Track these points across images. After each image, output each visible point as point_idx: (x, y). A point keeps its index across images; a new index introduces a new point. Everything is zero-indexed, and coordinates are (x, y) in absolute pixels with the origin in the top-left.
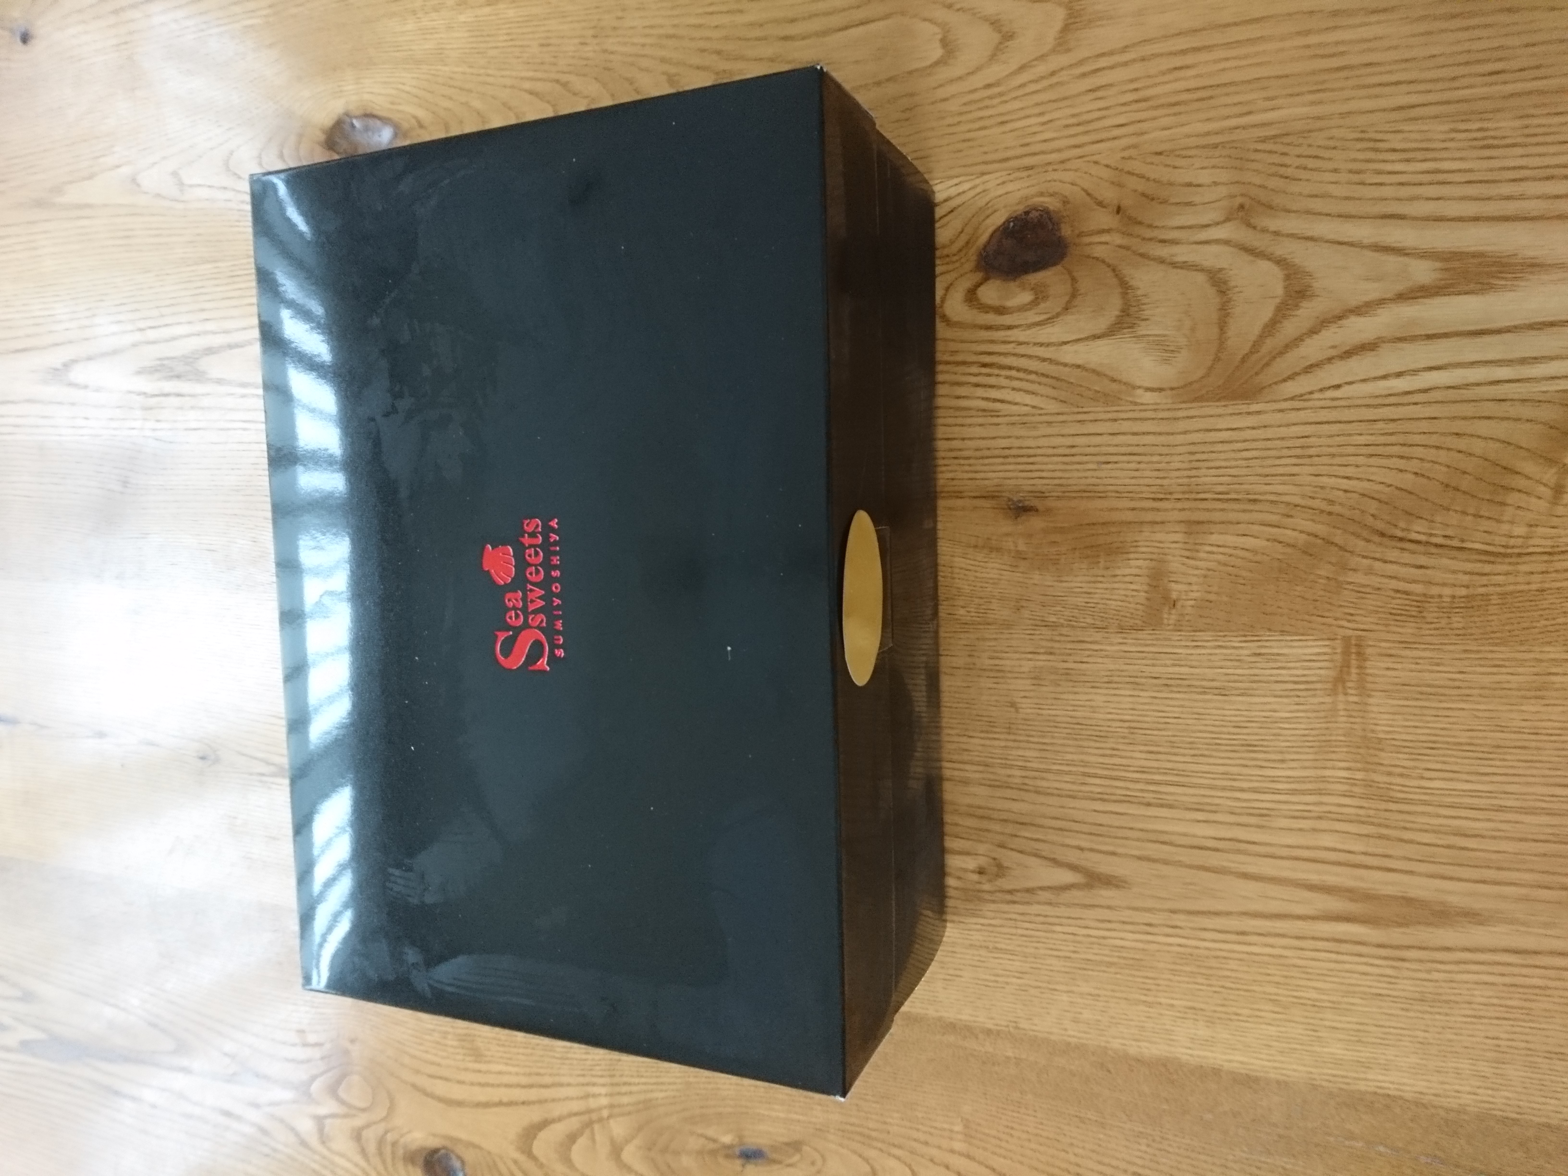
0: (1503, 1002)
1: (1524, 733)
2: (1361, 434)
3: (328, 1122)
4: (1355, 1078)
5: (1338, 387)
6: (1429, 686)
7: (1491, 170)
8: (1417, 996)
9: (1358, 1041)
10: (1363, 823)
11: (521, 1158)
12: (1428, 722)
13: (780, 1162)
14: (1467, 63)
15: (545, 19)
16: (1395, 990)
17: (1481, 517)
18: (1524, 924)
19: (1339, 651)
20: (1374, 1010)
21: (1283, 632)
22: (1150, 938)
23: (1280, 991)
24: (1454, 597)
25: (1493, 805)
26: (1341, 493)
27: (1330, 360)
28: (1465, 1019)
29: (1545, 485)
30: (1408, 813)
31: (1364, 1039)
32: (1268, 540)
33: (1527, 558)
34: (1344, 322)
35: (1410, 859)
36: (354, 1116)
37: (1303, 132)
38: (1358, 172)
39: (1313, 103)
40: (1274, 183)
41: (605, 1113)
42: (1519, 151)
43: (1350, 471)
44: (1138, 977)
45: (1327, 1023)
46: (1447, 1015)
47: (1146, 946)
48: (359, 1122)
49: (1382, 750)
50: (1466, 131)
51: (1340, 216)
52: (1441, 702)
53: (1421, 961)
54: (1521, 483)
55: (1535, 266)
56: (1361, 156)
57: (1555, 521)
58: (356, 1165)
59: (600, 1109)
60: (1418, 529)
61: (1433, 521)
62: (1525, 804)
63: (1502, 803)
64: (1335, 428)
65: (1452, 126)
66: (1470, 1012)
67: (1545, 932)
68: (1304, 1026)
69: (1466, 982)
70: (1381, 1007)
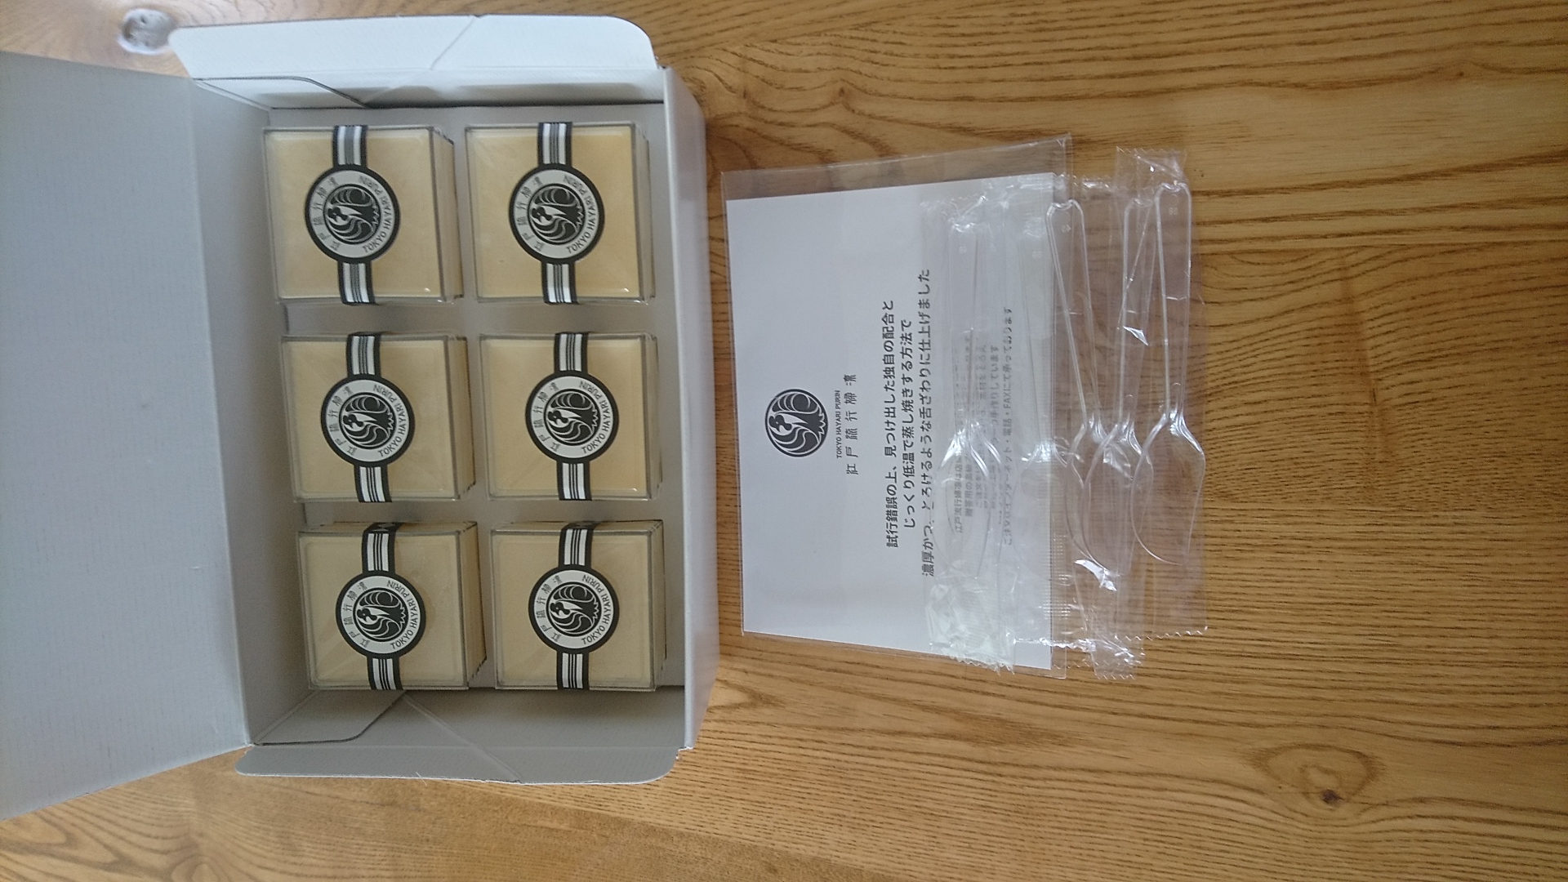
0: (1082, 816)
7: (1043, 52)
8: (1013, 808)
9: (968, 848)
16: (996, 802)
18: (1096, 745)
22: (802, 751)
23: (904, 801)
28: (1055, 831)
31: (973, 846)
37: (889, 19)
38: (936, 57)
42: (1066, 34)
44: (795, 786)
45: (945, 831)
46: (1039, 826)
47: (799, 759)
50: (1022, 15)
51: (922, 99)
53: (1014, 777)
56: (935, 41)
65: (1010, 11)
66: (1056, 824)
67: (1114, 754)
68: (926, 833)
69: (1051, 797)
70: (984, 818)
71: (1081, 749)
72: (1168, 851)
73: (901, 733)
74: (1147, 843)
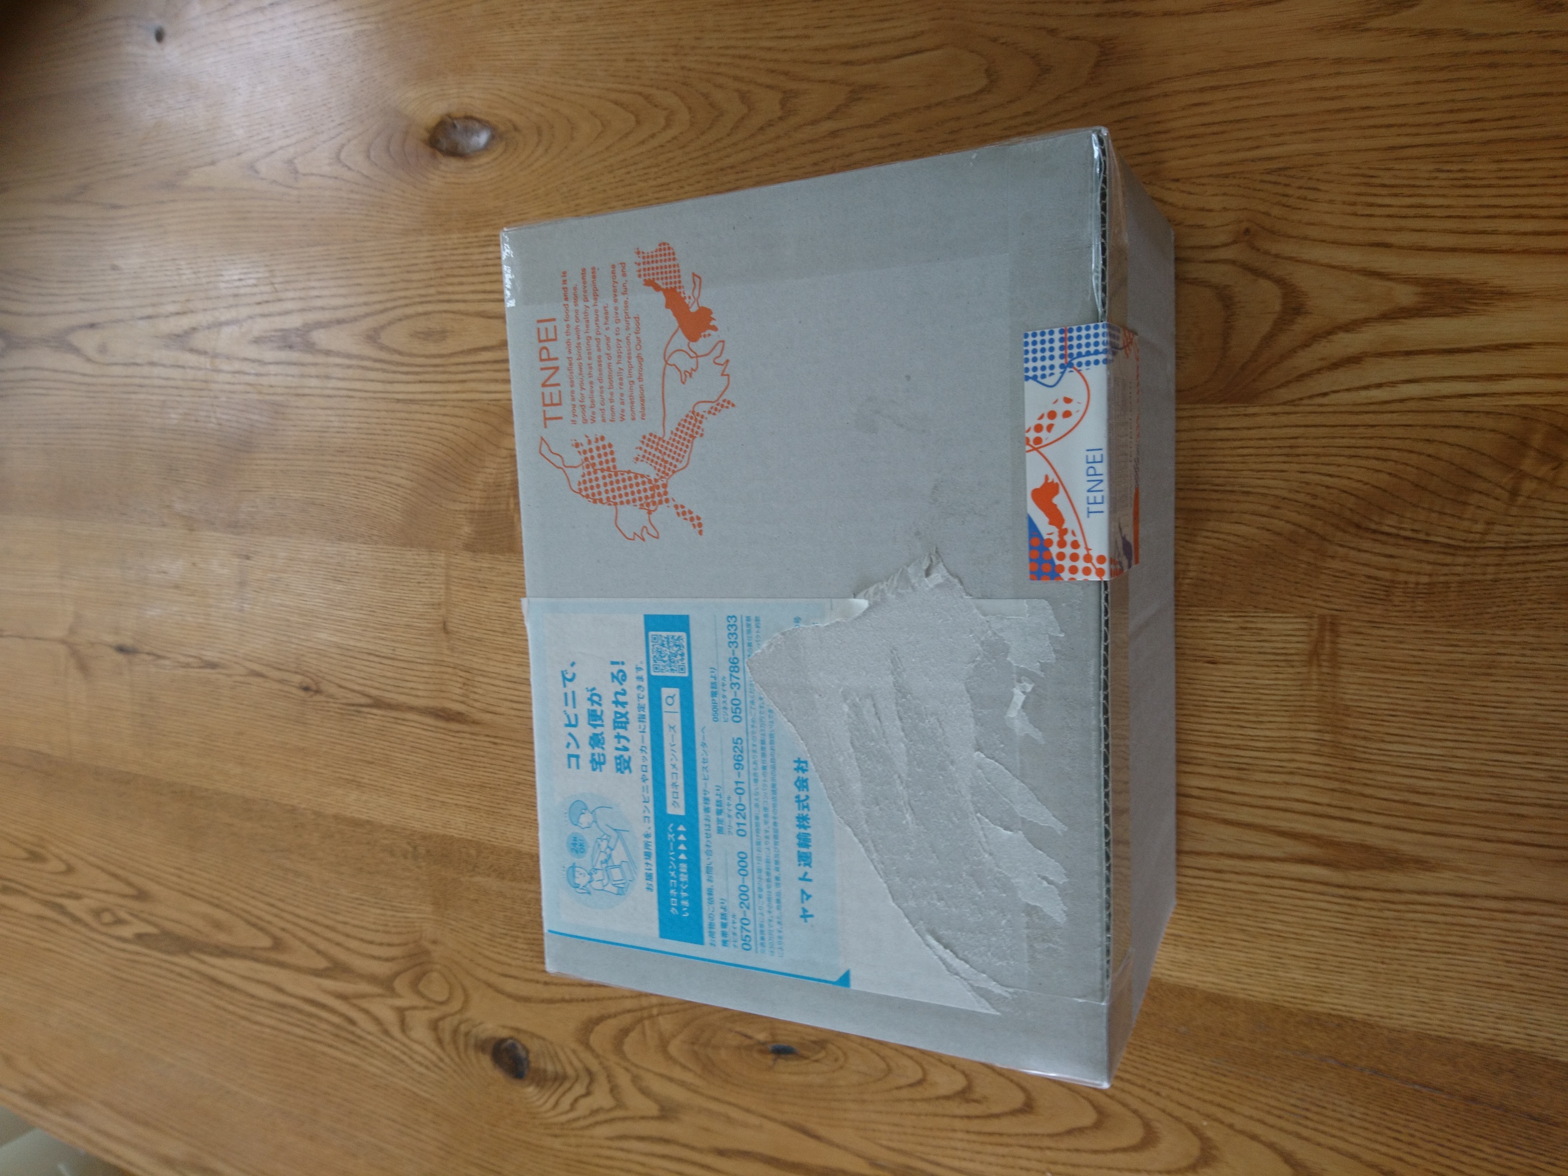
0: (1443, 939)
1: (1473, 705)
2: (1343, 438)
3: (407, 1013)
4: (1311, 1000)
5: (1325, 394)
6: (1393, 661)
7: (1468, 207)
8: (1369, 930)
9: (1317, 969)
10: (1330, 778)
11: (580, 1049)
12: (1391, 692)
13: (807, 1058)
14: (1451, 111)
15: (632, 36)
16: (1352, 925)
17: (1445, 514)
18: (1465, 871)
19: (1315, 627)
20: (1332, 941)
21: (1267, 609)
23: (1249, 923)
24: (1417, 584)
25: (1443, 767)
26: (1324, 489)
27: (1319, 370)
28: (1410, 952)
29: (1502, 488)
30: (1370, 771)
31: (1322, 967)
32: (1258, 528)
33: (1483, 552)
34: (1334, 338)
35: (1370, 812)
36: (432, 1008)
37: (1305, 166)
38: (1354, 204)
39: (1316, 141)
40: (1276, 211)
41: (655, 1011)
42: (1494, 191)
43: (1332, 470)
45: (1290, 952)
46: (1395, 948)
48: (435, 1014)
49: (1349, 716)
50: (1448, 171)
51: (1333, 243)
52: (1403, 675)
53: (1374, 901)
54: (1482, 486)
55: (1502, 294)
56: (1354, 190)
57: (1510, 520)
58: (433, 1052)
59: (651, 1007)
60: (1389, 523)
61: (1403, 517)
62: (1473, 767)
63: (1450, 765)
64: (1321, 431)
65: (1437, 166)
66: (1414, 946)
67: (1484, 879)
68: (1270, 954)
69: (1412, 920)
70: (1337, 940)
71: (1448, 874)
72: (1532, 973)
73: (1251, 858)
74: (1510, 965)
